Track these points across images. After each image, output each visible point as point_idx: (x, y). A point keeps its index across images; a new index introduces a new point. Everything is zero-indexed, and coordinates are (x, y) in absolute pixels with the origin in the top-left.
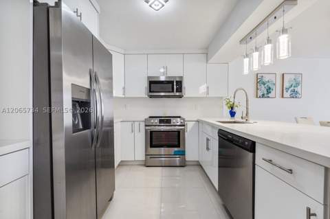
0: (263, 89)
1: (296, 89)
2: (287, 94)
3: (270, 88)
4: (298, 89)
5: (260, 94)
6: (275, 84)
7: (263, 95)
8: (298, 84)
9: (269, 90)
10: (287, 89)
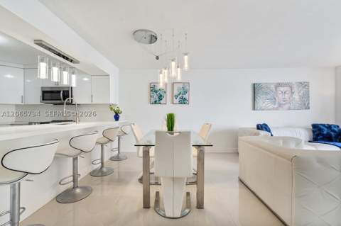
0: (156, 97)
1: (184, 96)
2: (177, 101)
3: (161, 96)
4: (186, 96)
5: (153, 101)
6: (165, 92)
7: (156, 102)
8: (186, 92)
9: (160, 97)
10: (176, 97)
